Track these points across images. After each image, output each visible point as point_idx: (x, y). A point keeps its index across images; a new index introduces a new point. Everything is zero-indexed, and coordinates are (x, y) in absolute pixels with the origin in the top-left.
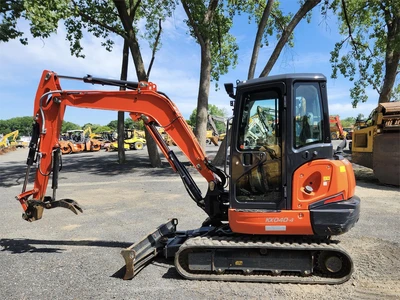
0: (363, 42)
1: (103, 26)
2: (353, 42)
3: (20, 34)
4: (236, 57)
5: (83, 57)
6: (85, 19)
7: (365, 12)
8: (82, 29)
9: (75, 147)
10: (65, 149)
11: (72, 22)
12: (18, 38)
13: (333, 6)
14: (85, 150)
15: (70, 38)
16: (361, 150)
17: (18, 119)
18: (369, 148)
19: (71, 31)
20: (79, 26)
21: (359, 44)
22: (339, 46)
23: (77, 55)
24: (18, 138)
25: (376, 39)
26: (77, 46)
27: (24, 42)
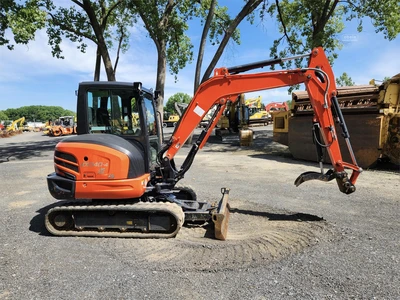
0: (297, 39)
1: (78, 33)
2: (289, 40)
3: (7, 42)
4: (191, 54)
5: (62, 58)
6: (63, 28)
7: (297, 14)
8: (61, 36)
9: (65, 131)
10: (57, 132)
11: (52, 30)
12: (6, 45)
13: (271, 10)
14: (73, 133)
15: (51, 43)
16: (280, 130)
17: (26, 108)
18: (286, 130)
19: (52, 37)
20: (58, 33)
21: (294, 41)
22: (277, 42)
23: (58, 57)
24: (25, 124)
25: (306, 37)
26: (57, 50)
27: (10, 48)
